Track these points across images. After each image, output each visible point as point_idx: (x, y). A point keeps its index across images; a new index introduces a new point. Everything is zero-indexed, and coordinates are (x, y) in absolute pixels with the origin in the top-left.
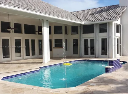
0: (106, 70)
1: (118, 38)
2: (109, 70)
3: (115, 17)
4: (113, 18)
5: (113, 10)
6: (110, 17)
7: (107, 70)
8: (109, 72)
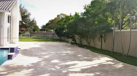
0: (8, 57)
1: (8, 27)
2: (12, 57)
3: (8, 8)
4: (6, 9)
5: (4, 2)
6: (3, 8)
7: (10, 57)
8: (12, 59)
